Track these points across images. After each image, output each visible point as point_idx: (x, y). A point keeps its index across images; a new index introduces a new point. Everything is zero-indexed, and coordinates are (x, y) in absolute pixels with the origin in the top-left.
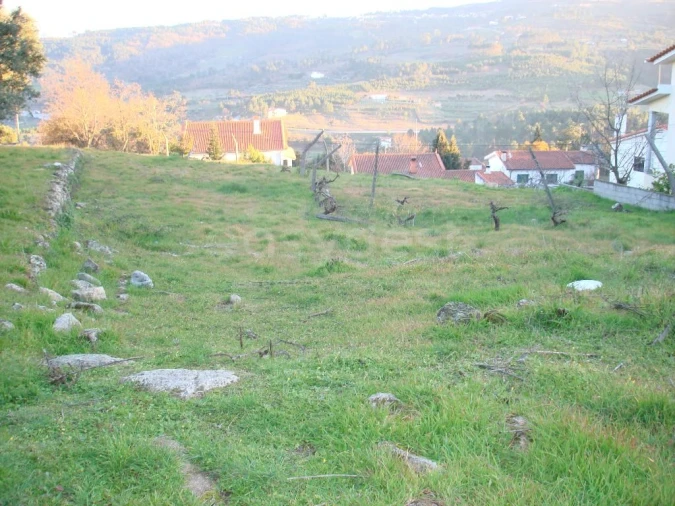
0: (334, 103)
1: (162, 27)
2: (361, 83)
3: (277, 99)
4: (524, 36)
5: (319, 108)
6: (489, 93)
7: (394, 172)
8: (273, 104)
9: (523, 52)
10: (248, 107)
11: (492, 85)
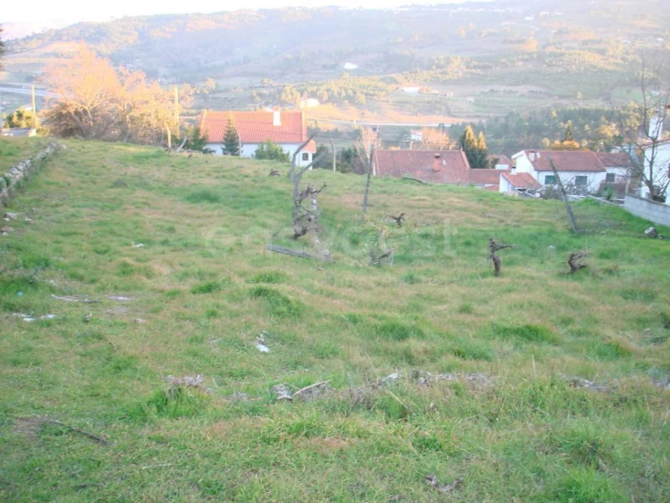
0: (366, 94)
1: (199, 14)
2: (394, 75)
3: (310, 89)
4: (560, 33)
5: (351, 99)
6: (523, 89)
7: (405, 175)
8: (306, 94)
9: (558, 48)
10: (280, 97)
11: (526, 81)
